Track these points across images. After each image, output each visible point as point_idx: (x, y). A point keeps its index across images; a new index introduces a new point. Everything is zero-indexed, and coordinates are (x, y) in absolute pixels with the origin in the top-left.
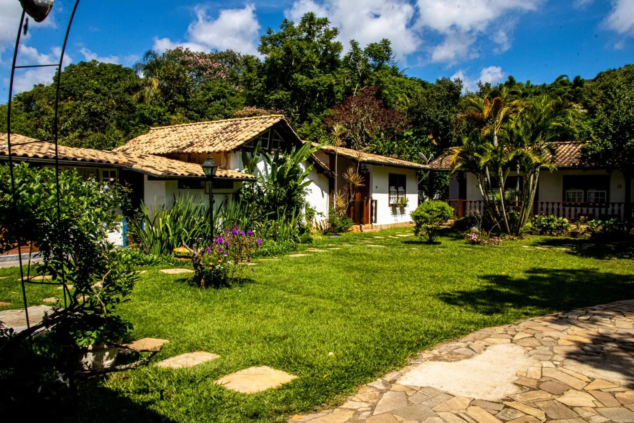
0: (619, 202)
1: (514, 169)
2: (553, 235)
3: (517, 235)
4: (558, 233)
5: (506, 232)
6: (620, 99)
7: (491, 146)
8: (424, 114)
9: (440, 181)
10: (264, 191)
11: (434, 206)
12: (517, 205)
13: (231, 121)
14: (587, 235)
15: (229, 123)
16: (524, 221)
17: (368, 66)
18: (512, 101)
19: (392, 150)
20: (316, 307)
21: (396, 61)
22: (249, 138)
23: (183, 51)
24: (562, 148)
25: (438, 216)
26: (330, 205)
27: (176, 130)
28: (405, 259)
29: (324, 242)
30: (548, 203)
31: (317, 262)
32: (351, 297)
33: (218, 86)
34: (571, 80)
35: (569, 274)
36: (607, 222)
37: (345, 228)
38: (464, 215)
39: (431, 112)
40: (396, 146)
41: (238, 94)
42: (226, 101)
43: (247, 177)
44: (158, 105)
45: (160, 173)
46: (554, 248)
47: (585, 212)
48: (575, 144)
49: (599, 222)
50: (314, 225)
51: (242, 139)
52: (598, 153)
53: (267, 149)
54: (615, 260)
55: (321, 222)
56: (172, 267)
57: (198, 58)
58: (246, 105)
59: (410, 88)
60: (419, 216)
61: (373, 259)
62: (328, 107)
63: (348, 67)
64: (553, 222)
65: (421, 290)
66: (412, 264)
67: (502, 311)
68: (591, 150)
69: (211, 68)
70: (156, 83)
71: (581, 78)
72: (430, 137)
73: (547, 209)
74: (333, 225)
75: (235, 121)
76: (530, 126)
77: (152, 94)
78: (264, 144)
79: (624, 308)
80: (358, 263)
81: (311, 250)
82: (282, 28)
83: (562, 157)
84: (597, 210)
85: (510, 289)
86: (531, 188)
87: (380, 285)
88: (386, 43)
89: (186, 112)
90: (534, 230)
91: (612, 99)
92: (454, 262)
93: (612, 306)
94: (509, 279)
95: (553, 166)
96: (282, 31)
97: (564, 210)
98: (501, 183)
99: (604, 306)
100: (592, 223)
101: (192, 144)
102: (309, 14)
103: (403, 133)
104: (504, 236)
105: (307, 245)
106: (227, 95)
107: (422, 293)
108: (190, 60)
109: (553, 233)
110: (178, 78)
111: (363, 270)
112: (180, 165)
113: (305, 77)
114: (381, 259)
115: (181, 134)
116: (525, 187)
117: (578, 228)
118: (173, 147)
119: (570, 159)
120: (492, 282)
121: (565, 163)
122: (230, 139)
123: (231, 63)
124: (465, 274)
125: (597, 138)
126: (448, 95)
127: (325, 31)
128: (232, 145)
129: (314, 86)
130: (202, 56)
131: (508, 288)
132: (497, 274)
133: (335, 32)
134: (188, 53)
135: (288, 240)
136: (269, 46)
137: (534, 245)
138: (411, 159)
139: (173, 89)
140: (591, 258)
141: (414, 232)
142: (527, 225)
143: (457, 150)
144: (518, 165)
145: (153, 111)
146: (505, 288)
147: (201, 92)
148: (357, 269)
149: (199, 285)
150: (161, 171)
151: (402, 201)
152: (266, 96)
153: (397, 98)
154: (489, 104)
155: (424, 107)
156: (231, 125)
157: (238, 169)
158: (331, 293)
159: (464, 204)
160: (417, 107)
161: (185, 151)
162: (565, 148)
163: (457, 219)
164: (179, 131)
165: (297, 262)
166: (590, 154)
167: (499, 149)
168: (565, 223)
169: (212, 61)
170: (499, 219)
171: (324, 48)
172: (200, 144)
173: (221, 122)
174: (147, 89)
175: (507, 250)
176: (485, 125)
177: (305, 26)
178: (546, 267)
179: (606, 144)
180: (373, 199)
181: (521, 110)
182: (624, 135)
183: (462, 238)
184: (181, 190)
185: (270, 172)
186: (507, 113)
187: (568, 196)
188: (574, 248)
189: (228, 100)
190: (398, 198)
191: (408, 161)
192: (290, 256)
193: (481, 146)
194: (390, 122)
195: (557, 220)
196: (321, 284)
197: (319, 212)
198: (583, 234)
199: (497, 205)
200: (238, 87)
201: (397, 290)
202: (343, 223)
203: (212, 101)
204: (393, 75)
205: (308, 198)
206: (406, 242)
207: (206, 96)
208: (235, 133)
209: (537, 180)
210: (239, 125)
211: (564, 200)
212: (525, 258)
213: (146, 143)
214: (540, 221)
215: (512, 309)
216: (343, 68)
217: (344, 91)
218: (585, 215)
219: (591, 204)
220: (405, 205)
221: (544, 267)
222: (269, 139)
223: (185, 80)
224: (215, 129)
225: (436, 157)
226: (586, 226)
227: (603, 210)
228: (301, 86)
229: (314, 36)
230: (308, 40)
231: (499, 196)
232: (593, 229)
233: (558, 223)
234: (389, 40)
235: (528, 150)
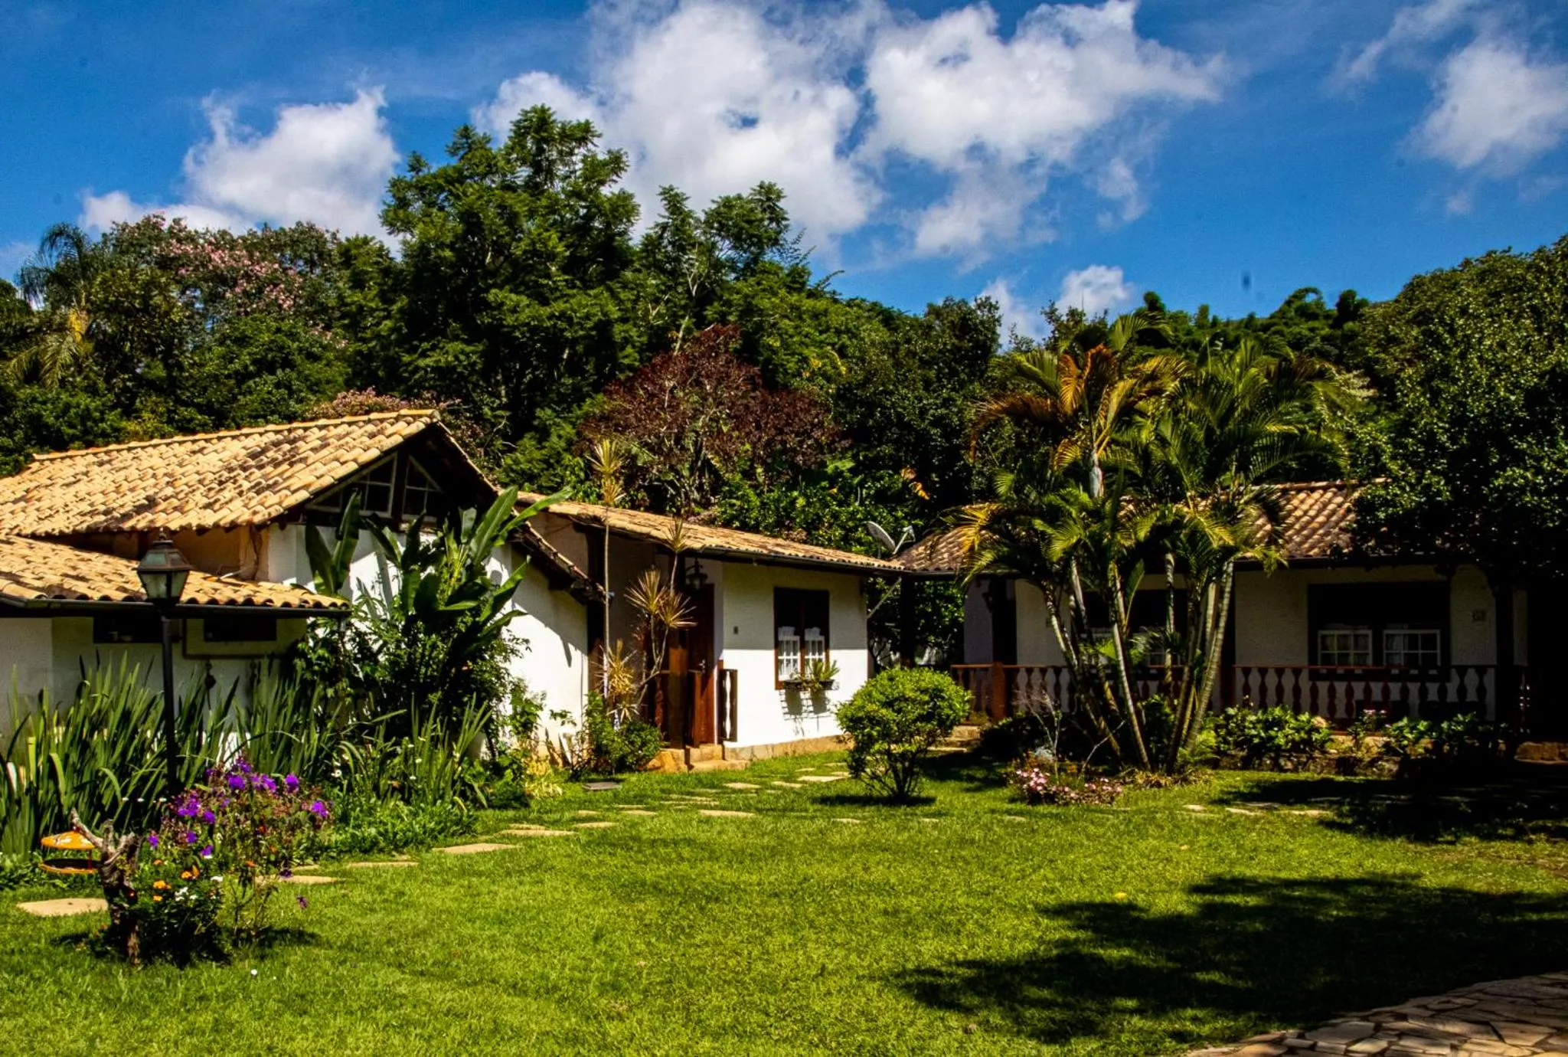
0: (1482, 662)
1: (1156, 567)
2: (1282, 770)
3: (1169, 772)
4: (1299, 763)
5: (1138, 763)
6: (1469, 345)
7: (1084, 497)
8: (884, 407)
9: (937, 610)
10: (375, 647)
11: (909, 686)
12: (1169, 677)
13: (277, 432)
14: (1387, 765)
15: (272, 437)
16: (1190, 727)
17: (717, 265)
18: (1145, 359)
19: (789, 517)
20: (491, 1026)
21: (803, 252)
22: (327, 481)
23: (165, 227)
24: (1302, 502)
25: (921, 718)
26: (591, 687)
27: (109, 462)
28: (813, 854)
29: (567, 803)
30: (1263, 672)
31: (533, 868)
32: (615, 987)
33: (268, 329)
34: (1331, 305)
35: (1327, 895)
36: (1445, 725)
37: (639, 759)
38: (1009, 710)
39: (908, 400)
40: (801, 502)
41: (331, 355)
42: (294, 375)
43: (318, 605)
44: (86, 390)
45: (32, 595)
46: (1284, 811)
47: (1377, 694)
48: (1340, 488)
49: (1422, 725)
50: (543, 751)
51: (306, 487)
52: (1408, 513)
53: (387, 515)
54: (1470, 847)
55: (564, 742)
56: (62, 894)
57: (209, 248)
58: (349, 385)
59: (848, 331)
60: (860, 719)
61: (713, 857)
62: (597, 387)
63: (658, 267)
64: (1281, 728)
65: (847, 957)
66: (836, 871)
67: (1102, 1027)
68: (1387, 503)
69: (247, 276)
70: (78, 322)
71: (1358, 298)
72: (907, 474)
73: (1263, 689)
74: (599, 750)
75: (290, 431)
76: (1201, 436)
77: (65, 356)
78: (377, 500)
79: (1497, 1008)
80: (663, 870)
81: (520, 830)
82: (453, 154)
83: (1303, 528)
84: (1414, 688)
85: (1137, 948)
86: (1209, 625)
87: (718, 944)
88: (769, 195)
89: (169, 411)
90: (1224, 754)
91: (1445, 349)
92: (967, 863)
93: (1459, 1001)
94: (1135, 914)
95: (1275, 554)
96: (454, 162)
97: (1314, 691)
98: (1117, 612)
99: (1434, 1002)
100: (1401, 729)
101: (151, 503)
102: (534, 110)
103: (823, 465)
104: (1131, 774)
105: (511, 813)
106: (298, 359)
107: (850, 968)
108: (186, 253)
109: (1282, 762)
110: (147, 309)
111: (676, 893)
112: (107, 569)
113: (525, 300)
114: (739, 857)
115: (123, 473)
116: (1190, 619)
117: (1358, 745)
118: (92, 513)
119: (1327, 534)
120: (1080, 927)
121: (1312, 547)
122: (269, 487)
123: (312, 264)
124: (999, 900)
125: (1402, 468)
126: (957, 349)
127: (583, 161)
128: (273, 504)
129: (555, 326)
130: (223, 241)
131: (1128, 945)
132: (1098, 899)
133: (616, 163)
134: (179, 234)
135: (447, 799)
136: (417, 206)
137: (1222, 802)
138: (845, 543)
139: (132, 342)
140: (1398, 841)
141: (850, 767)
142: (1200, 738)
143: (981, 512)
144: (1170, 557)
145: (68, 407)
146: (1119, 947)
147: (219, 350)
148: (656, 889)
149: (124, 956)
150: (37, 589)
151: (817, 673)
152: (406, 358)
153: (805, 360)
154: (1073, 369)
155: (883, 385)
156: (276, 444)
157: (294, 581)
158: (553, 976)
159: (1011, 676)
160: (863, 385)
161: (127, 525)
162: (1310, 501)
163: (988, 725)
164: (116, 464)
165: (466, 869)
166: (1382, 515)
167: (1108, 506)
168: (1317, 730)
169: (251, 257)
170: (1112, 723)
171: (583, 212)
172: (175, 502)
173: (247, 436)
174: (52, 340)
175: (1137, 819)
176: (1066, 434)
177: (524, 147)
178: (1256, 872)
179: (1429, 486)
180: (726, 666)
181: (1172, 386)
182: (1484, 458)
183: (1001, 783)
184: (102, 647)
185: (395, 587)
186: (1128, 395)
187: (1325, 647)
188: (1346, 808)
189: (299, 373)
190: (804, 663)
191: (838, 548)
192: (448, 850)
193: (1052, 498)
194: (781, 432)
195: (1293, 723)
196: (526, 945)
197: (557, 710)
198: (1373, 763)
199: (1108, 678)
200: (329, 335)
201: (769, 961)
202: (632, 743)
203: (251, 376)
204: (790, 289)
205: (515, 668)
206: (825, 800)
207: (231, 361)
208: (285, 466)
209: (1226, 601)
210: (301, 444)
211: (1312, 659)
212: (1191, 843)
213: (15, 502)
214: (1241, 727)
215: (1136, 1021)
216: (638, 271)
217: (644, 339)
218: (1377, 706)
219: (1395, 671)
220: (827, 684)
221: (1248, 873)
222: (392, 486)
223: (167, 313)
224: (226, 455)
225: (920, 536)
226: (1382, 740)
227: (1433, 689)
228: (515, 328)
229: (550, 175)
230: (533, 188)
231: (1110, 649)
232: (1403, 747)
233: (1298, 730)
234: (779, 187)
235: (1194, 510)
